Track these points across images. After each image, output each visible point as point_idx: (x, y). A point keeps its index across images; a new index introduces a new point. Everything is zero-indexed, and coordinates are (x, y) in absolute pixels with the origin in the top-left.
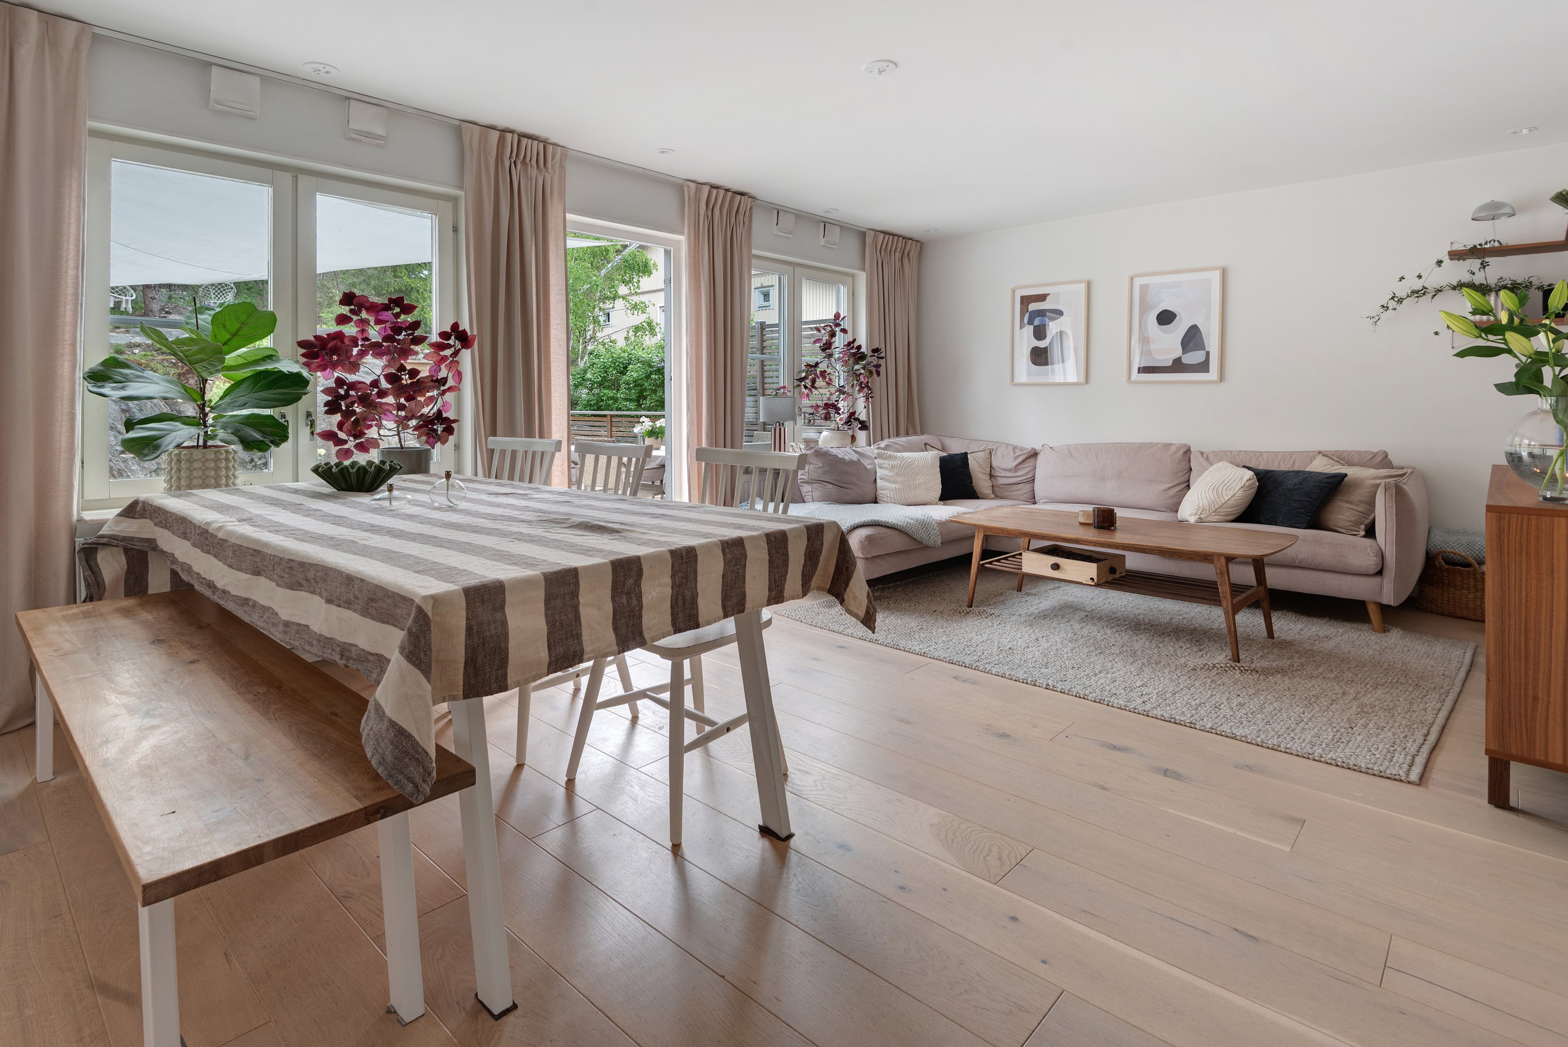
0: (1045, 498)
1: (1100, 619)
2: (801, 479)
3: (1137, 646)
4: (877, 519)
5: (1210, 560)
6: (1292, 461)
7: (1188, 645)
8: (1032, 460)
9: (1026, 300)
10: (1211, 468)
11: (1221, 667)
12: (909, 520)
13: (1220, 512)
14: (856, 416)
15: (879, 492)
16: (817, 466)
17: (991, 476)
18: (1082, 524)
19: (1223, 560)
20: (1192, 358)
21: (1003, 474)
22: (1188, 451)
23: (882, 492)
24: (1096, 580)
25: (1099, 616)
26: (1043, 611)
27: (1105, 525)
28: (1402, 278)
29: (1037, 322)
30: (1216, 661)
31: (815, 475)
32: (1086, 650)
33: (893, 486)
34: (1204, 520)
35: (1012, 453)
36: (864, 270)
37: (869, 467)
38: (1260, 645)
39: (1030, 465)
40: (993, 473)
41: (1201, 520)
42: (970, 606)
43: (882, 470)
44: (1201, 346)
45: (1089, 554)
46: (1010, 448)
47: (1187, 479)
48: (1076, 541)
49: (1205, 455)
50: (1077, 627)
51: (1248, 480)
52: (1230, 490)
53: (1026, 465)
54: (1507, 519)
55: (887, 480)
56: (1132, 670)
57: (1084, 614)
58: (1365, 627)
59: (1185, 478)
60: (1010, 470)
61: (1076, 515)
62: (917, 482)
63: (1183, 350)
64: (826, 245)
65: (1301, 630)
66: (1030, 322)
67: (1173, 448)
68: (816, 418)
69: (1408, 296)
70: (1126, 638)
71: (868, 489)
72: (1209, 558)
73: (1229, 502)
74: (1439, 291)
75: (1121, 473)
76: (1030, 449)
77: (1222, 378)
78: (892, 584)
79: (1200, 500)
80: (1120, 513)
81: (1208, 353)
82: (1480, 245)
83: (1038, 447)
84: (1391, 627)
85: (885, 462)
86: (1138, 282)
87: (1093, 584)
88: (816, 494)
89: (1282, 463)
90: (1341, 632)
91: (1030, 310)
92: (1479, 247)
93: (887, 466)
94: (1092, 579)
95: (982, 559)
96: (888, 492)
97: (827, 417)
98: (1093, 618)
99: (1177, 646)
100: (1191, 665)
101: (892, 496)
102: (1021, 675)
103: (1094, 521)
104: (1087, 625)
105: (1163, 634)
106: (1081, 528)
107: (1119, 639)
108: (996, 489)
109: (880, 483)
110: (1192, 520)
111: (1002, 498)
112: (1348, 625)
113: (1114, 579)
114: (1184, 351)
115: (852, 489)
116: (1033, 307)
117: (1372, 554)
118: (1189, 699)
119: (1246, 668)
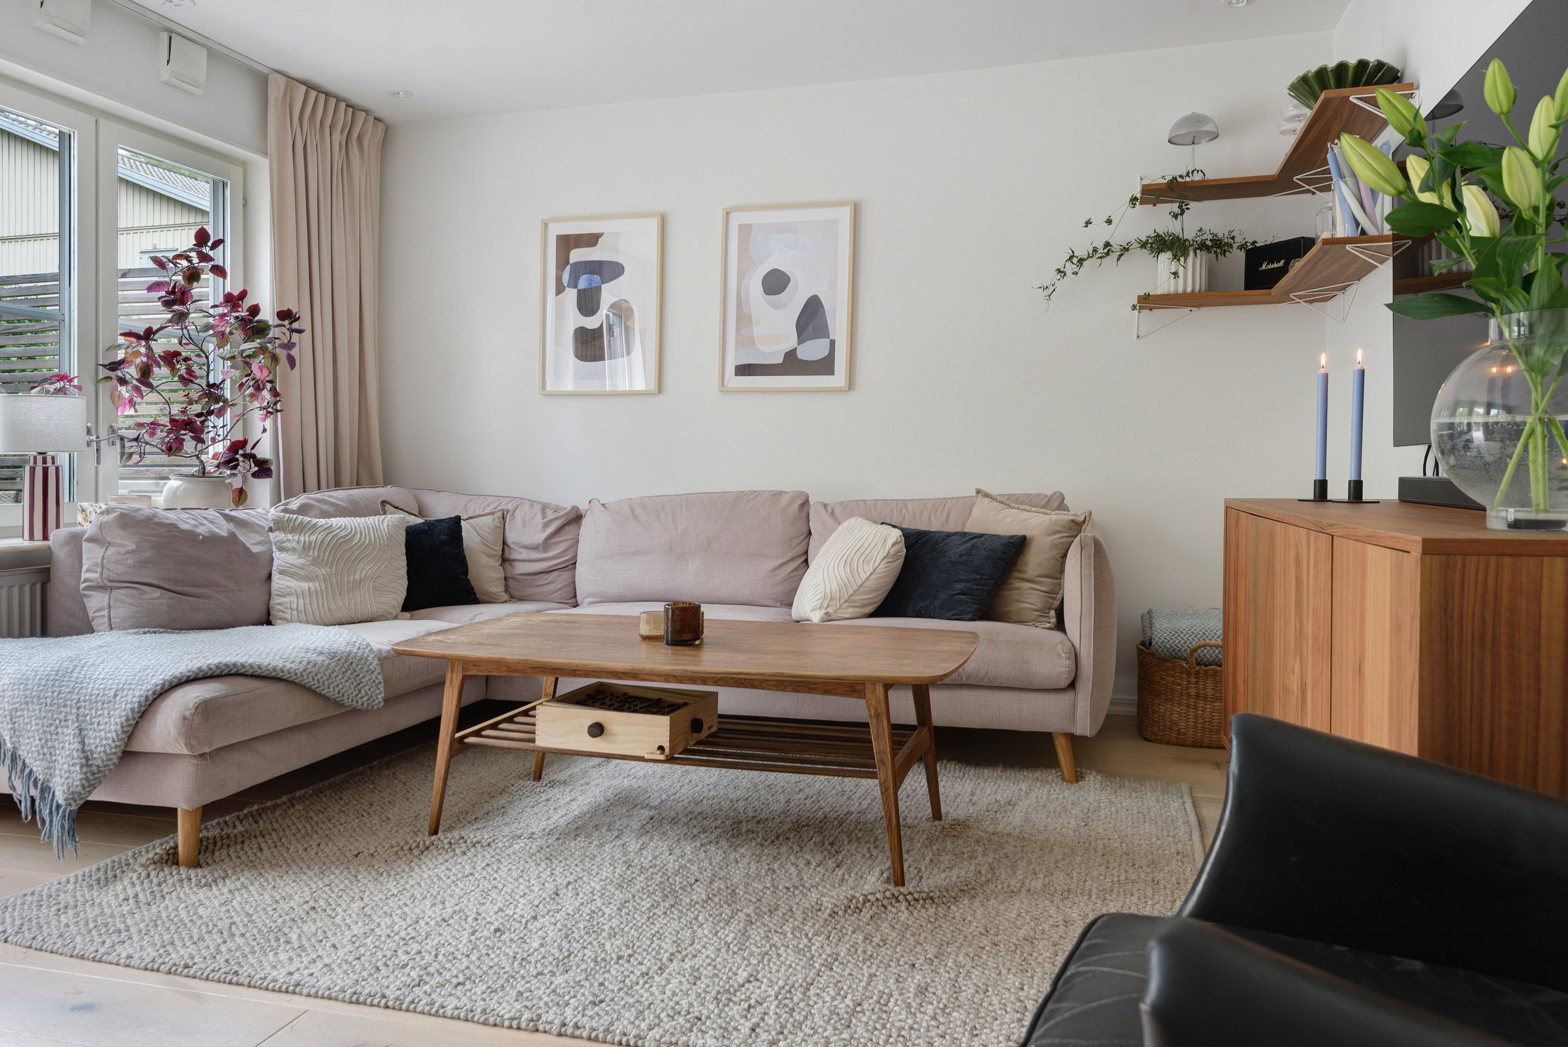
0: (593, 595)
1: (674, 821)
2: (86, 580)
3: (737, 874)
4: (233, 660)
5: (860, 691)
6: (945, 513)
7: (819, 857)
8: (572, 527)
9: (567, 243)
10: (840, 529)
11: (877, 900)
12: (314, 657)
13: (854, 601)
14: (248, 450)
15: (275, 600)
16: (123, 550)
17: (505, 560)
18: (646, 638)
19: (880, 690)
20: (813, 350)
21: (524, 555)
22: (805, 504)
23: (282, 600)
24: (667, 750)
25: (673, 814)
26: (576, 817)
27: (686, 637)
28: (1088, 223)
29: (583, 283)
30: (868, 888)
31: (117, 570)
32: (646, 904)
33: (305, 585)
34: (833, 617)
35: (539, 516)
36: (265, 153)
37: (255, 549)
38: (925, 836)
39: (568, 536)
40: (507, 555)
41: (828, 618)
42: (434, 831)
43: (284, 555)
44: (822, 331)
45: (656, 696)
46: (537, 508)
47: (803, 550)
48: (634, 675)
49: (829, 508)
50: (633, 846)
51: (893, 545)
52: (868, 563)
53: (563, 537)
54: (1459, 567)
55: (292, 575)
56: (729, 939)
57: (647, 813)
58: (1051, 775)
59: (801, 549)
60: (535, 548)
61: (634, 622)
62: (357, 577)
63: (798, 337)
64: (174, 81)
65: (973, 794)
66: (574, 284)
67: (786, 499)
68: (148, 449)
69: (1089, 257)
70: (719, 858)
71: (253, 599)
72: (858, 688)
73: (868, 583)
74: (1126, 250)
75: (709, 543)
76: (569, 507)
77: (851, 384)
78: (284, 798)
79: (827, 582)
80: (710, 613)
81: (833, 343)
82: (1181, 176)
83: (583, 506)
84: (1084, 771)
85: (290, 537)
86: (737, 219)
87: (662, 757)
88: (120, 612)
89: (933, 517)
90: (1024, 789)
91: (571, 262)
92: (1180, 180)
93: (294, 545)
94: (661, 748)
95: (459, 727)
96: (293, 599)
97: (173, 448)
98: (661, 822)
99: (801, 863)
100: (828, 903)
101: (301, 608)
102: (507, 1009)
103: (667, 632)
104: (651, 839)
105: (778, 837)
106: (645, 646)
107: (706, 864)
108: (511, 583)
109: (278, 582)
110: (816, 617)
111: (521, 599)
112: (1029, 775)
113: (699, 743)
114: (801, 340)
115: (208, 597)
116: (577, 255)
117: (1063, 655)
118: (834, 999)
119: (916, 895)
